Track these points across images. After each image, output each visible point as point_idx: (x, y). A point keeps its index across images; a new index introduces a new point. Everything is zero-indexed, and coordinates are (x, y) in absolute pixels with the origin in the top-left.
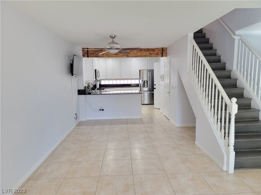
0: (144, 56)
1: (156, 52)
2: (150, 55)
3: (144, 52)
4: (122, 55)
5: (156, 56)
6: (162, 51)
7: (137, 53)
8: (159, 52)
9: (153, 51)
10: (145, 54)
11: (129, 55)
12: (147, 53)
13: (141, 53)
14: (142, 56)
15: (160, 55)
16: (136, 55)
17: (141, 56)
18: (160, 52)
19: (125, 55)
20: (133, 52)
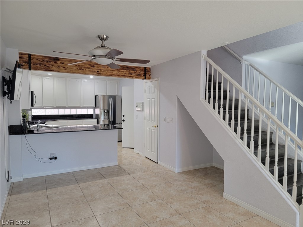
0: (122, 76)
1: (137, 72)
2: (130, 75)
3: (122, 70)
4: (90, 71)
5: (138, 77)
6: (145, 71)
7: (113, 71)
8: (141, 72)
9: (133, 70)
10: (123, 73)
11: (101, 73)
12: (126, 72)
13: (118, 71)
14: (120, 75)
15: (142, 76)
16: (111, 74)
17: (118, 75)
18: (143, 72)
19: (95, 72)
20: (107, 69)
